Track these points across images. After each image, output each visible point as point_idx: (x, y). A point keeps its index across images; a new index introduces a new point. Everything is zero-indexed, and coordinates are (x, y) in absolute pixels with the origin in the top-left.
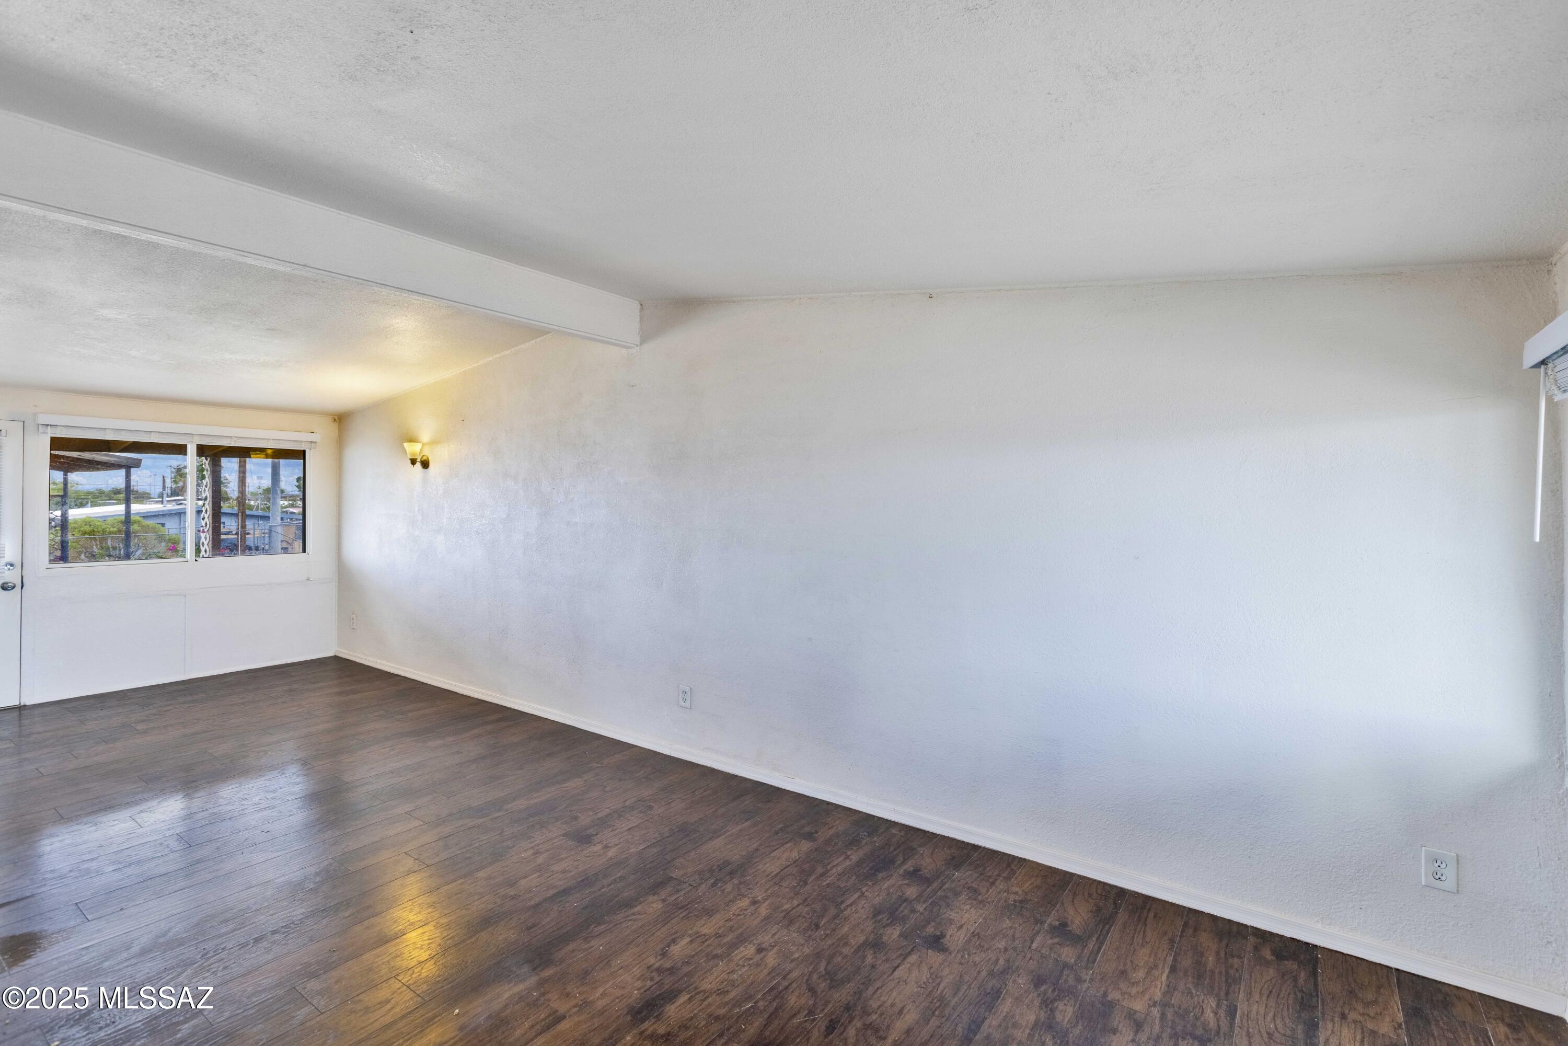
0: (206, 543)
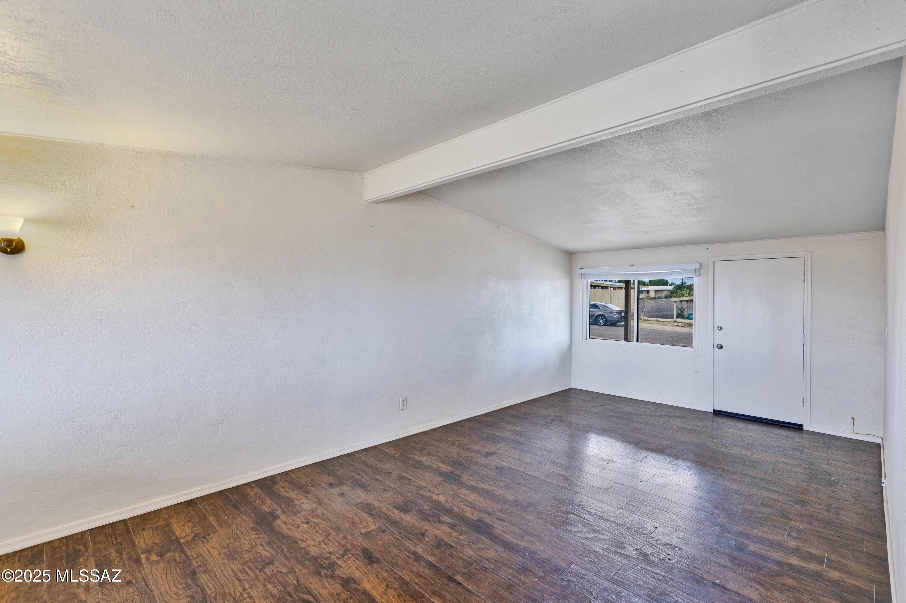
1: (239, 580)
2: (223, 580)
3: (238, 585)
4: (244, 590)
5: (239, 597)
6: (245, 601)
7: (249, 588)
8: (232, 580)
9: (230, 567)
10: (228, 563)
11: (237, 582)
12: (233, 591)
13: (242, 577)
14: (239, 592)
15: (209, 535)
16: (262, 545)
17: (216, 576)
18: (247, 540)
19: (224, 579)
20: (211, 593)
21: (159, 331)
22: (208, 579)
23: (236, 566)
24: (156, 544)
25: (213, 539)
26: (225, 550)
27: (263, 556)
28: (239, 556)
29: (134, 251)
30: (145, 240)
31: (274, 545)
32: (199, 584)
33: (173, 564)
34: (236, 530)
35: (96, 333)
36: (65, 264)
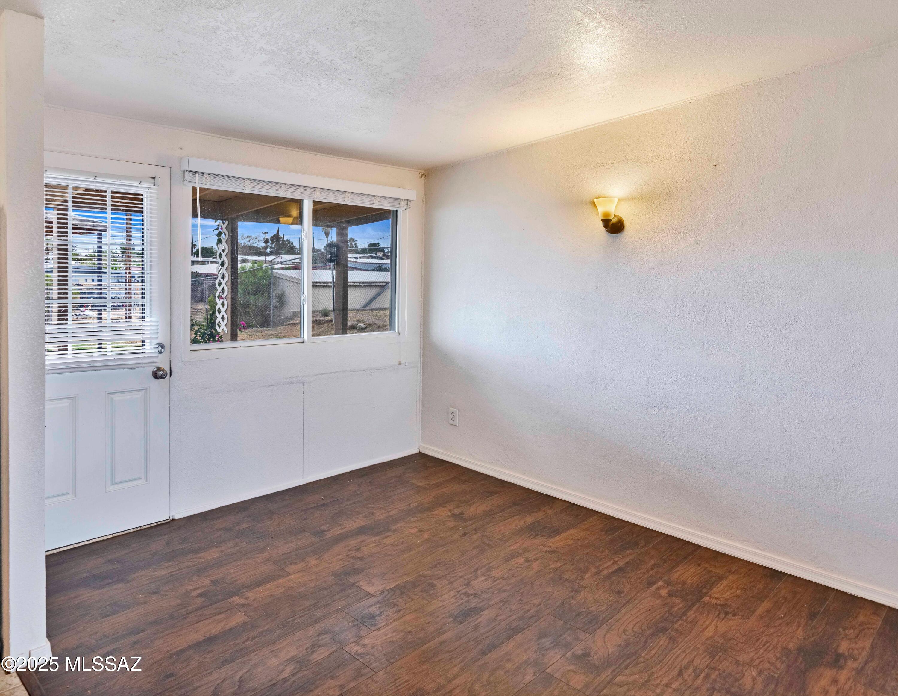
0: (223, 310)
1: (680, 673)
2: (668, 660)
3: (671, 676)
4: (667, 685)
5: (653, 685)
6: (651, 693)
7: (673, 689)
8: (675, 668)
9: (695, 657)
10: (701, 652)
11: (675, 672)
12: (659, 675)
13: (686, 675)
14: (661, 681)
15: (734, 615)
16: (761, 672)
17: (671, 650)
18: (756, 654)
19: (672, 659)
20: (644, 657)
21: (744, 323)
22: (661, 645)
23: (701, 662)
24: (684, 583)
25: (730, 622)
26: (721, 640)
27: (740, 682)
28: (720, 657)
29: (718, 219)
30: (730, 205)
31: (773, 686)
32: (649, 641)
33: (667, 608)
34: (767, 635)
35: (679, 317)
36: (653, 241)
